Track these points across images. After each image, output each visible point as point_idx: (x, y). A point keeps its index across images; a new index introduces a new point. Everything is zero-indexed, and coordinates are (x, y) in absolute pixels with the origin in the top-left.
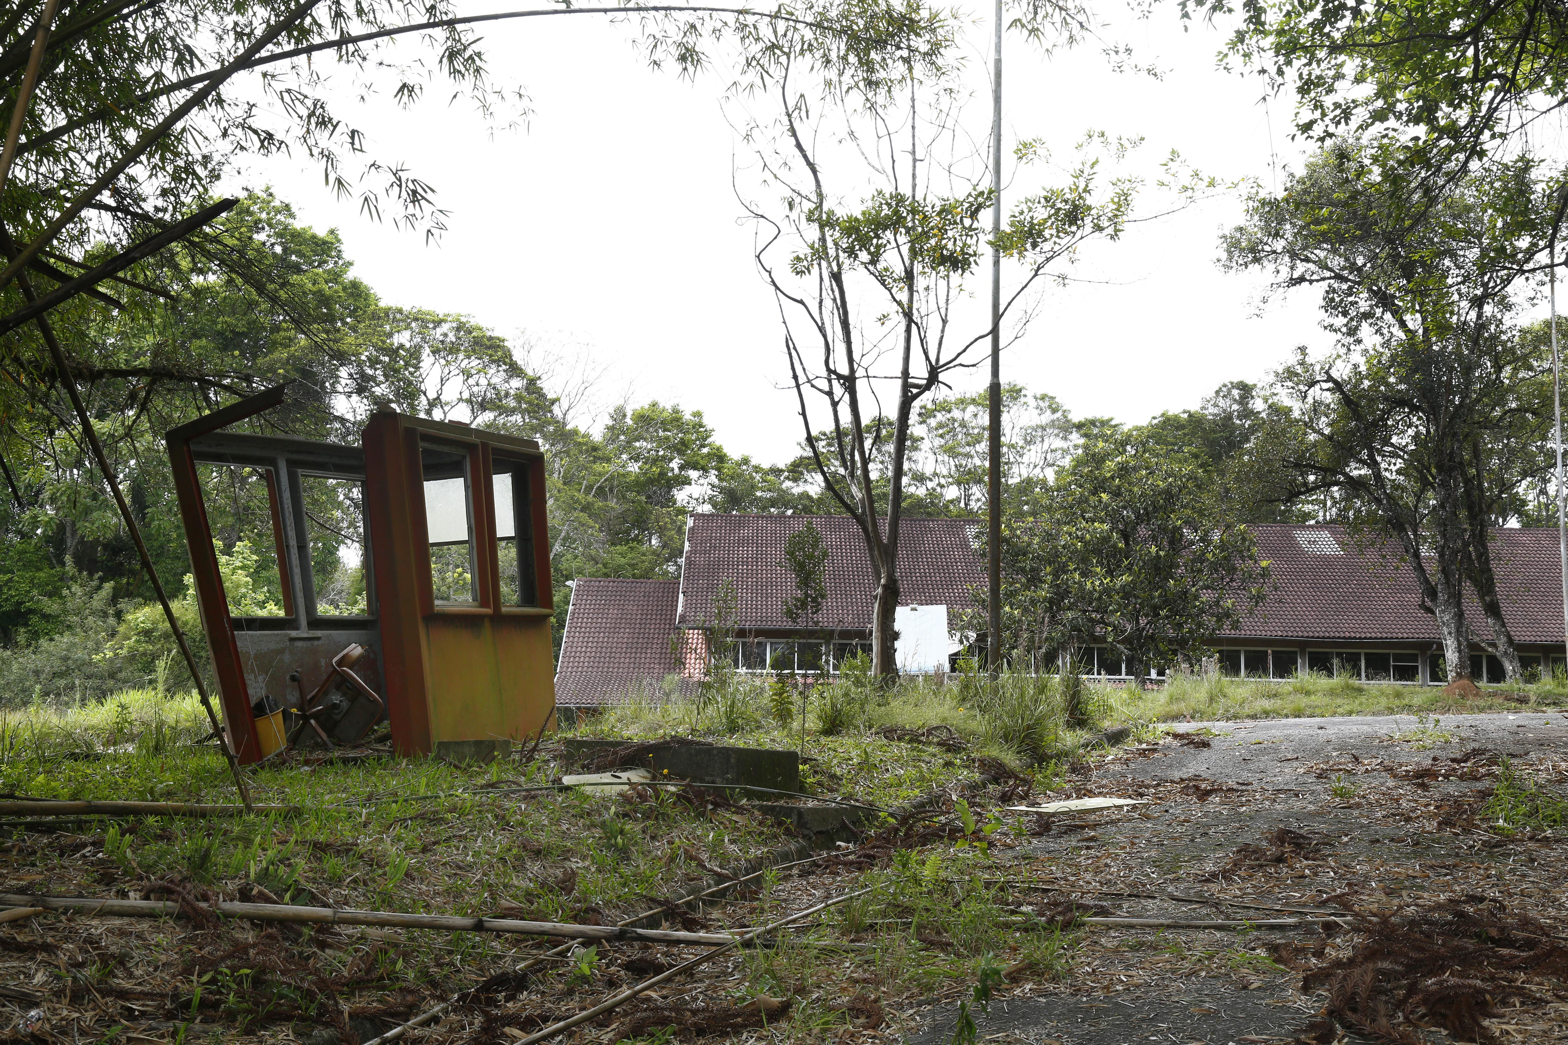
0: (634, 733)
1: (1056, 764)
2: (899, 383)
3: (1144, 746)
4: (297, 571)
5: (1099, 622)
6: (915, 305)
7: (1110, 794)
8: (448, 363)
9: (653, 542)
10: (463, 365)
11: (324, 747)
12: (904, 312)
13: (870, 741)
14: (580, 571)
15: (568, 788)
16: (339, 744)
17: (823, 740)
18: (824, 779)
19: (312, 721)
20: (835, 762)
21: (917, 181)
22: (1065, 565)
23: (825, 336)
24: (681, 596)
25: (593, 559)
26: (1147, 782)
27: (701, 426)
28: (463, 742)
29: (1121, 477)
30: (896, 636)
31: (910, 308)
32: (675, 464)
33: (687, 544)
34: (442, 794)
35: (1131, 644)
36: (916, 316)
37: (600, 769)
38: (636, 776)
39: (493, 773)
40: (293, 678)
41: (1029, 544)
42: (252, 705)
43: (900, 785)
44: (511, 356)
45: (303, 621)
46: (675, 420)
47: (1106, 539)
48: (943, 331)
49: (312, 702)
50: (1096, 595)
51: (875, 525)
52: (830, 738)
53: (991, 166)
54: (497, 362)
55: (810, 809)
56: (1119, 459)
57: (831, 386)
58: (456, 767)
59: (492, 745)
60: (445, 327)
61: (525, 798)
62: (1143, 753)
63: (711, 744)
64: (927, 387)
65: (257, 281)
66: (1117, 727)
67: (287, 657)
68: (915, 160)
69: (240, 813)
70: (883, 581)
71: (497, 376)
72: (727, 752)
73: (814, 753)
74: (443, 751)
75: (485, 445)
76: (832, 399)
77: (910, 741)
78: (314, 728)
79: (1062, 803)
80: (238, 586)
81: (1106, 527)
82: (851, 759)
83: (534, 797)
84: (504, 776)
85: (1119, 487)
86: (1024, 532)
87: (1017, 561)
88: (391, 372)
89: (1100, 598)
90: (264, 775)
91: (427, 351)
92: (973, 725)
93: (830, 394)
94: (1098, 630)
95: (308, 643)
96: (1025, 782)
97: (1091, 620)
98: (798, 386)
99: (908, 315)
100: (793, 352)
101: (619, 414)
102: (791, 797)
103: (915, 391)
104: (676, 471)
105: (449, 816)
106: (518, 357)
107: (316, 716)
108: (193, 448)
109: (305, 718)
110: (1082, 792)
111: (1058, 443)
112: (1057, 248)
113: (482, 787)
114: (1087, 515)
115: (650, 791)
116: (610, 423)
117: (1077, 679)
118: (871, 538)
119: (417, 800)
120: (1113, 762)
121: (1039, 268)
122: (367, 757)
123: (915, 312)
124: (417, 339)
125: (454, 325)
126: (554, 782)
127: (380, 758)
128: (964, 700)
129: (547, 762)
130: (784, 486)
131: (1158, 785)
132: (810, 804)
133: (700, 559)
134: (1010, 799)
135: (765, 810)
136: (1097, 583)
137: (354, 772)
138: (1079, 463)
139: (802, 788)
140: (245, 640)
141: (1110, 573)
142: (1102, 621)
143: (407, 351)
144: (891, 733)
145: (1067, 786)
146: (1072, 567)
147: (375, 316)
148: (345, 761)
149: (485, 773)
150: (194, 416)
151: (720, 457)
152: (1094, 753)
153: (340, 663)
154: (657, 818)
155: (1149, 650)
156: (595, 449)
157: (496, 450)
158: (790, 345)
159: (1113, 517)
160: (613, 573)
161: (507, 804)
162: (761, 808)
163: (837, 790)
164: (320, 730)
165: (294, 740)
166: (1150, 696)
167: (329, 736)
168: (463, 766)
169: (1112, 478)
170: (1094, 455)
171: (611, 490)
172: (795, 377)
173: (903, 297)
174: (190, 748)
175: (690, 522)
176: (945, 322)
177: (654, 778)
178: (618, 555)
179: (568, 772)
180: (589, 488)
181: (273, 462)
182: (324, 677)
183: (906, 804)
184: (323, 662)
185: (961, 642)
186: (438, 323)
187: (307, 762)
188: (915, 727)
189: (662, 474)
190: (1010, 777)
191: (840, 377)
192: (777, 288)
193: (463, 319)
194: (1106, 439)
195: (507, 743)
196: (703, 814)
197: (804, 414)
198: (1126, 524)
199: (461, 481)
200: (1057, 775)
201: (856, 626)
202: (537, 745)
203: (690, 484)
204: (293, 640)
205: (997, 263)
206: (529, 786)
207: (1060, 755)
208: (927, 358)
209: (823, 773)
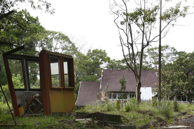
0: (90, 111)
1: (172, 119)
2: (141, 45)
3: (190, 115)
4: (27, 80)
5: (181, 91)
6: (145, 30)
7: (182, 125)
8: (57, 41)
9: (96, 74)
10: (60, 41)
11: (31, 113)
12: (142, 31)
13: (135, 113)
14: (82, 80)
15: (76, 122)
16: (34, 113)
17: (126, 113)
18: (126, 121)
19: (29, 108)
20: (128, 117)
21: (145, 6)
22: (175, 80)
23: (127, 36)
24: (101, 85)
25: (84, 78)
26: (190, 123)
27: (105, 53)
28: (58, 113)
29: (186, 63)
30: (140, 93)
31: (144, 30)
32: (100, 60)
33: (102, 75)
34: (53, 122)
35: (188, 95)
36: (145, 32)
37: (83, 118)
38: (89, 119)
39: (62, 119)
40: (26, 100)
41: (168, 76)
42: (18, 105)
43: (141, 122)
44: (69, 39)
45: (28, 89)
46: (100, 51)
47: (183, 75)
48: (150, 35)
49: (29, 105)
50: (181, 86)
51: (136, 72)
52: (127, 113)
53: (160, 3)
54: (67, 41)
55: (123, 126)
56: (186, 59)
57: (128, 45)
58: (56, 117)
59: (63, 113)
60: (57, 34)
61: (68, 123)
62: (189, 117)
63: (104, 113)
64: (147, 46)
65: (20, 26)
66: (184, 112)
67: (25, 96)
68: (145, 2)
69: (14, 126)
70: (138, 83)
71: (67, 43)
72: (107, 115)
73: (124, 116)
74: (53, 114)
75: (62, 56)
76: (128, 48)
77: (143, 114)
78: (29, 110)
79: (173, 126)
80: (18, 83)
81: (183, 72)
82: (131, 117)
83: (70, 123)
84: (65, 119)
85: (186, 65)
86: (167, 74)
87: (165, 79)
88: (47, 43)
89: (182, 86)
90: (20, 119)
91: (54, 39)
92: (155, 111)
93: (128, 47)
94: (182, 93)
95: (29, 94)
96: (165, 122)
97: (180, 91)
98: (122, 45)
99: (143, 32)
100: (121, 39)
101: (89, 51)
102: (119, 124)
103: (144, 46)
104: (100, 61)
105: (54, 127)
106: (71, 40)
107: (30, 107)
108: (8, 57)
109: (28, 108)
110: (177, 124)
111: (174, 56)
112: (173, 18)
113: (60, 121)
114: (179, 70)
115: (92, 122)
116: (88, 52)
117: (176, 102)
118: (136, 74)
119: (48, 124)
120: (183, 119)
121: (169, 23)
122: (39, 115)
123: (144, 31)
124: (52, 36)
125: (59, 34)
126: (74, 120)
127: (41, 115)
128: (154, 106)
129: (73, 116)
130: (121, 64)
131: (192, 123)
132: (123, 125)
133: (104, 78)
134: (162, 125)
135: (114, 126)
136: (181, 83)
137: (36, 118)
138: (178, 60)
139: (121, 122)
140: (17, 93)
141: (184, 81)
142: (182, 91)
143: (50, 39)
144: (139, 112)
145: (174, 123)
146: (176, 80)
147: (44, 32)
148: (35, 116)
149: (61, 118)
150: (8, 51)
151: (109, 59)
152: (180, 117)
153: (35, 97)
154: (93, 128)
155: (192, 97)
156: (85, 57)
157: (64, 57)
158: (121, 38)
159: (184, 71)
160: (88, 80)
161: (65, 124)
162: (113, 126)
163: (128, 123)
164: (30, 110)
165: (26, 112)
166: (192, 106)
167: (32, 111)
168: (57, 117)
169: (184, 63)
170: (181, 59)
171: (88, 65)
172: (121, 44)
173: (142, 28)
174: (6, 113)
175: (103, 71)
176: (150, 33)
177: (93, 120)
178: (89, 77)
179: (77, 118)
180: (84, 64)
181: (22, 59)
182: (32, 100)
183: (142, 126)
184: (31, 97)
185: (154, 94)
186: (56, 33)
187: (28, 116)
188: (144, 111)
189: (98, 62)
190: (162, 121)
191: (130, 44)
192: (118, 27)
193: (60, 33)
194: (183, 56)
195: (65, 113)
196: (102, 127)
197: (123, 51)
198: (187, 72)
199: (58, 63)
200: (172, 121)
201: (133, 91)
202: (71, 113)
203: (102, 64)
204: (26, 93)
205: (161, 22)
206: (69, 121)
207: (173, 117)
208: (147, 40)
209: (126, 119)
